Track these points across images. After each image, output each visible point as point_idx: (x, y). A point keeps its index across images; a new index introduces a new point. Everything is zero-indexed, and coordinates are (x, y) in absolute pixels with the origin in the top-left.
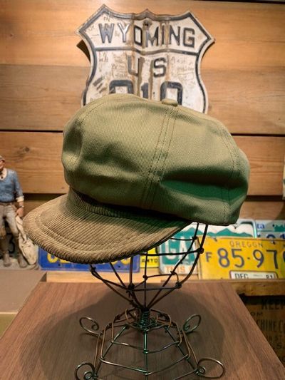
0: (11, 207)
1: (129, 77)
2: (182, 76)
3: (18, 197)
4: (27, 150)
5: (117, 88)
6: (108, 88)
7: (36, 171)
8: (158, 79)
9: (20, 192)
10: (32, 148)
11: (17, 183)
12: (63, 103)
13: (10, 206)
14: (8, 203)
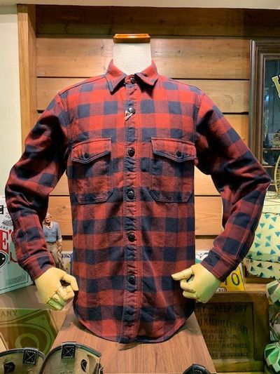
3: (59, 239)
9: (60, 236)
10: (67, 206)
11: (59, 230)
13: (53, 245)
14: (53, 243)
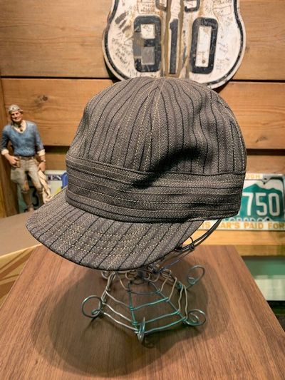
0: (33, 161)
1: (157, 13)
2: (218, 10)
3: (40, 150)
4: (45, 99)
5: (142, 26)
6: (133, 27)
7: (56, 122)
8: (190, 14)
9: (41, 146)
10: (50, 97)
11: (37, 136)
12: (82, 45)
13: (31, 161)
14: (29, 157)
